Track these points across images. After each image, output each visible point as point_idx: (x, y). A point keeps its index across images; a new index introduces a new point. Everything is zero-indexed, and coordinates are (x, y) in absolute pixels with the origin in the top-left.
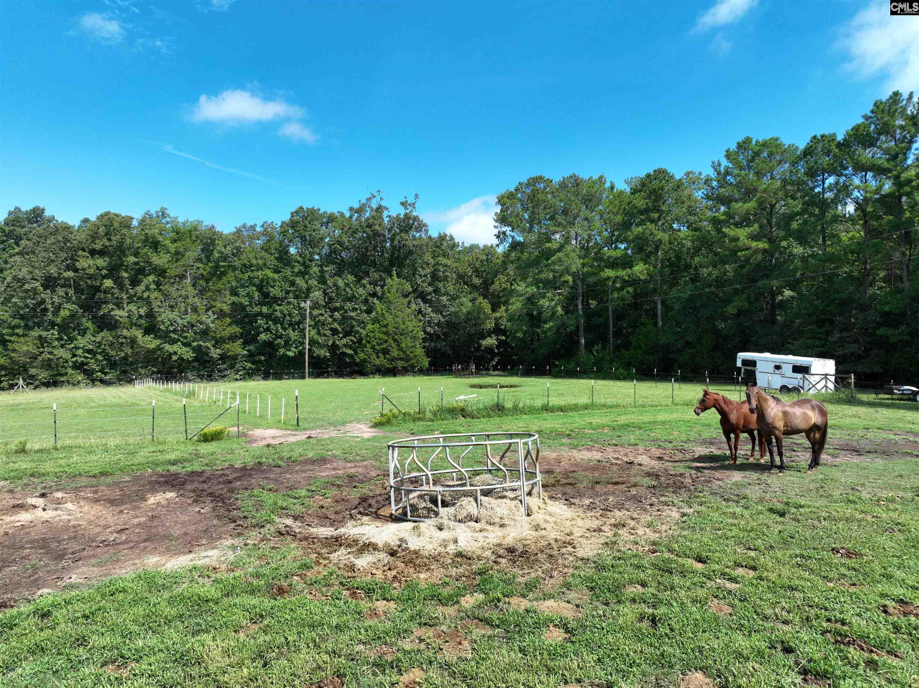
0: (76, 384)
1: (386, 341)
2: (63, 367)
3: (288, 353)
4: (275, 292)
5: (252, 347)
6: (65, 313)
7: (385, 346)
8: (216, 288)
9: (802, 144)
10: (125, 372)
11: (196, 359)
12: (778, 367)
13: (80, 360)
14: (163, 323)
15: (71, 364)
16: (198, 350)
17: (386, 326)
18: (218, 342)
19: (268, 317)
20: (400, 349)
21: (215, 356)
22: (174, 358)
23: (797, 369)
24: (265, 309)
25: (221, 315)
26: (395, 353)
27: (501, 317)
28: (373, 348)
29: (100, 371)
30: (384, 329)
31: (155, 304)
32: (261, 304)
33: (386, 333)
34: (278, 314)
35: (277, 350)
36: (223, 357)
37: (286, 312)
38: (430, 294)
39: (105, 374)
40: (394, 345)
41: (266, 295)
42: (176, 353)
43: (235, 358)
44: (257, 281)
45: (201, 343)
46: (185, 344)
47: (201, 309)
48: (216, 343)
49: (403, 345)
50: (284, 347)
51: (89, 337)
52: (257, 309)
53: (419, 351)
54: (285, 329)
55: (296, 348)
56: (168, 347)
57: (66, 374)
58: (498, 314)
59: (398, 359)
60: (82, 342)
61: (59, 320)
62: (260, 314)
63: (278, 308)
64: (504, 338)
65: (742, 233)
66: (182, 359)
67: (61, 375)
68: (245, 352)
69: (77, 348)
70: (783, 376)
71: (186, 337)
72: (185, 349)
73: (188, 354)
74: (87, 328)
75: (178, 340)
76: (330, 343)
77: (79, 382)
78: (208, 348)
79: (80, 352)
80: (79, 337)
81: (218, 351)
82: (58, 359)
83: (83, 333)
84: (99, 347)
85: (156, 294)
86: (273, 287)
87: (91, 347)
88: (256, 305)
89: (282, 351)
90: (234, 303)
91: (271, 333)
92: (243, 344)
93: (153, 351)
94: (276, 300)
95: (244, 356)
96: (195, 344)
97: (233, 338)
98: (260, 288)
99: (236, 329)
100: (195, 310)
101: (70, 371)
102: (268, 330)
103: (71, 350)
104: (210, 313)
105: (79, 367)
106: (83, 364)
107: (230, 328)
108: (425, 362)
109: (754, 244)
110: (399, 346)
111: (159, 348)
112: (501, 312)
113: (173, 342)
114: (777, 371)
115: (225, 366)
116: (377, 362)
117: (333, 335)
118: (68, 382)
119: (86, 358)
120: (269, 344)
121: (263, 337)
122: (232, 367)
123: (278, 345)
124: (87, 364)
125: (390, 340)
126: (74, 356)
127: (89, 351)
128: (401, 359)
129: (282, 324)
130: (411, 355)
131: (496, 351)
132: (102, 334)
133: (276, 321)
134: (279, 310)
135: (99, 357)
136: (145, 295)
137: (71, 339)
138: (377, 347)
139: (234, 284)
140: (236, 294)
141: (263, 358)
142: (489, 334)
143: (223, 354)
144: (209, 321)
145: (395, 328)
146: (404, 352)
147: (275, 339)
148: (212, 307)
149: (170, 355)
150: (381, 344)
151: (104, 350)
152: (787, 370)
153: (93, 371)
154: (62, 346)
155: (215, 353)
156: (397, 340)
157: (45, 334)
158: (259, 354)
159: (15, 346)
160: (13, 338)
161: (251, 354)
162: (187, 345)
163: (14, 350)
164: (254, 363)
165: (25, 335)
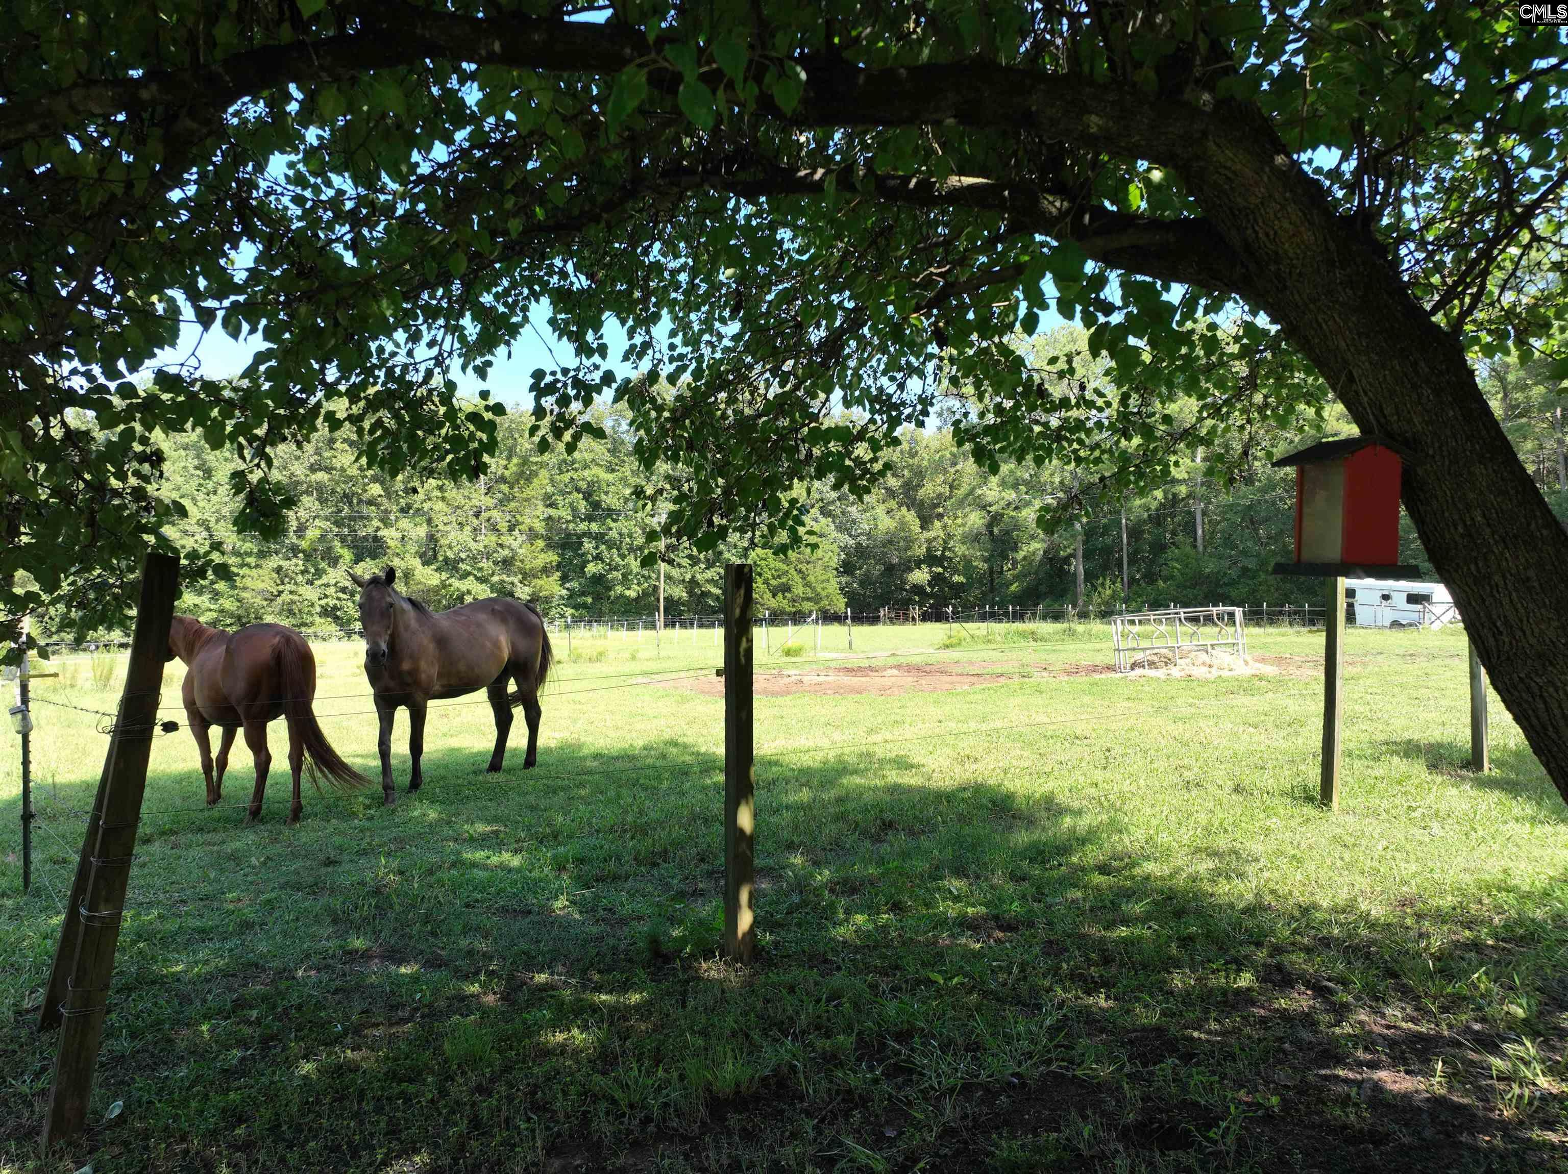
1: (786, 573)
3: (627, 593)
4: (610, 500)
5: (574, 584)
6: (312, 533)
7: (784, 580)
8: (524, 495)
12: (1386, 597)
13: (332, 602)
14: (450, 547)
15: (318, 609)
16: (499, 588)
18: (527, 576)
19: (599, 538)
23: (1413, 599)
24: (594, 527)
25: (533, 535)
26: (799, 589)
27: (935, 539)
28: (766, 582)
31: (439, 519)
32: (590, 518)
33: (784, 561)
34: (614, 534)
35: (611, 588)
37: (625, 531)
38: (833, 502)
41: (596, 505)
42: (468, 592)
43: (549, 600)
44: (583, 485)
45: (504, 577)
46: (480, 580)
47: (503, 526)
48: (524, 578)
50: (622, 584)
51: (343, 569)
52: (583, 526)
53: (833, 587)
54: (623, 557)
55: (639, 584)
56: (456, 583)
57: (312, 624)
58: (931, 534)
59: (802, 599)
60: (336, 576)
61: (304, 544)
62: (588, 534)
63: (612, 525)
64: (940, 570)
68: (565, 592)
69: (328, 585)
70: (1393, 608)
71: (481, 569)
72: (481, 586)
74: (342, 557)
75: (471, 574)
76: (688, 577)
77: (330, 636)
78: (512, 583)
79: (331, 591)
80: (330, 570)
81: (527, 589)
82: (302, 601)
83: (334, 561)
85: (440, 505)
86: (606, 493)
87: (346, 583)
88: (582, 520)
89: (619, 589)
90: (550, 518)
91: (603, 561)
92: (561, 579)
93: (437, 590)
94: (611, 513)
95: (562, 597)
96: (495, 579)
97: (546, 570)
98: (587, 496)
99: (553, 557)
100: (495, 529)
101: (318, 620)
102: (598, 558)
103: (319, 588)
104: (516, 532)
105: (330, 613)
106: (335, 608)
107: (543, 555)
108: (840, 604)
110: (804, 578)
111: (444, 586)
112: (936, 530)
113: (465, 575)
114: (1384, 603)
116: (773, 603)
117: (692, 566)
119: (339, 599)
120: (598, 579)
121: (591, 568)
123: (613, 579)
124: (341, 609)
125: (792, 571)
126: (324, 596)
127: (344, 590)
129: (618, 549)
130: (824, 593)
131: (928, 590)
132: (363, 564)
133: (611, 544)
134: (615, 529)
136: (426, 506)
137: (319, 573)
138: (773, 582)
139: (550, 489)
140: (553, 505)
141: (588, 600)
142: (918, 564)
143: (534, 594)
144: (515, 545)
147: (608, 572)
148: (518, 523)
149: (461, 595)
150: (779, 577)
152: (1400, 599)
154: (308, 583)
156: (800, 572)
157: (285, 564)
158: (583, 594)
159: (248, 582)
160: (244, 571)
161: (572, 594)
162: (482, 580)
163: (245, 588)
164: (576, 607)
165: (257, 566)
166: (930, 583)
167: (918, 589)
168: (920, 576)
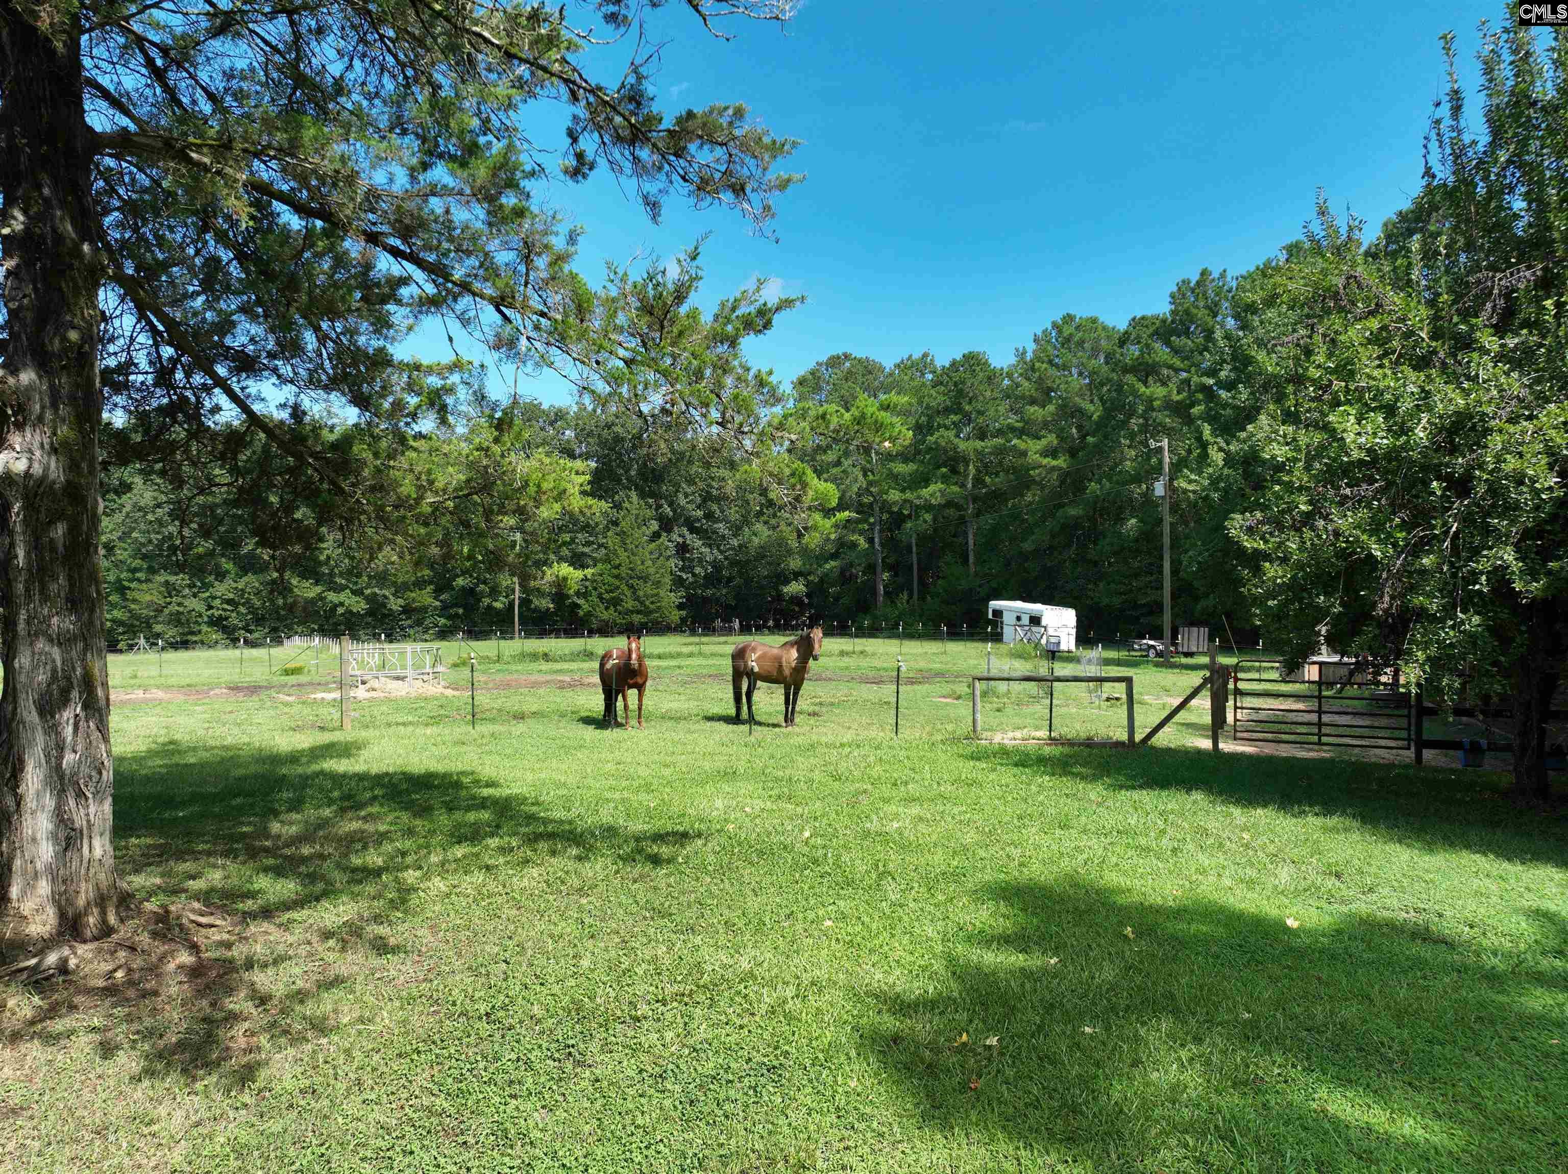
0: (212, 646)
1: (618, 588)
2: (196, 622)
3: (495, 604)
5: (446, 596)
6: (197, 550)
7: (616, 594)
9: (1122, 325)
10: (274, 630)
11: (370, 613)
13: (217, 613)
15: (206, 619)
16: (372, 599)
17: (617, 567)
18: (400, 589)
20: (637, 599)
21: (394, 607)
22: (340, 610)
26: (629, 603)
28: (600, 596)
29: (243, 628)
30: (615, 572)
33: (617, 577)
35: (479, 600)
36: (407, 610)
38: (699, 520)
39: (250, 632)
40: (628, 593)
42: (342, 604)
43: (424, 609)
45: (376, 590)
46: (354, 592)
48: (397, 591)
49: (641, 593)
50: (490, 595)
51: (229, 582)
53: (667, 601)
55: (506, 596)
56: (332, 597)
57: (199, 632)
59: (632, 612)
60: (222, 589)
65: (1033, 448)
66: (351, 612)
67: (193, 633)
68: (438, 603)
69: (214, 598)
70: (1022, 628)
71: (356, 583)
72: (355, 599)
73: (359, 605)
74: (228, 572)
75: (347, 587)
77: (216, 643)
78: (386, 597)
79: (217, 602)
80: (216, 583)
81: (400, 601)
82: (190, 612)
83: (221, 575)
84: (242, 596)
87: (231, 596)
89: (486, 601)
91: (472, 576)
92: (435, 591)
93: (313, 601)
95: (436, 608)
96: (368, 592)
99: (424, 572)
101: (205, 628)
102: (467, 572)
103: (205, 600)
105: (217, 623)
106: (221, 618)
108: (675, 616)
109: (1045, 461)
110: (635, 594)
111: (321, 598)
113: (339, 589)
114: (1018, 622)
115: (409, 622)
116: (605, 615)
118: (202, 643)
119: (224, 610)
120: (470, 592)
121: (460, 582)
122: (419, 623)
123: (482, 592)
124: (226, 619)
125: (624, 587)
126: (210, 607)
127: (229, 602)
128: (638, 612)
130: (653, 607)
131: (806, 601)
132: (245, 579)
135: (242, 610)
137: (206, 586)
138: (606, 596)
141: (461, 611)
142: (794, 576)
143: (407, 605)
145: (631, 569)
146: (642, 603)
147: (477, 585)
149: (336, 606)
150: (611, 591)
151: (248, 601)
153: (235, 629)
154: (195, 596)
155: (395, 604)
156: (632, 587)
157: (172, 579)
158: (456, 605)
159: (136, 595)
160: (133, 585)
161: (445, 607)
162: (357, 593)
163: (134, 601)
164: (449, 618)
165: (148, 581)
166: (808, 595)
167: (796, 600)
168: (796, 588)
